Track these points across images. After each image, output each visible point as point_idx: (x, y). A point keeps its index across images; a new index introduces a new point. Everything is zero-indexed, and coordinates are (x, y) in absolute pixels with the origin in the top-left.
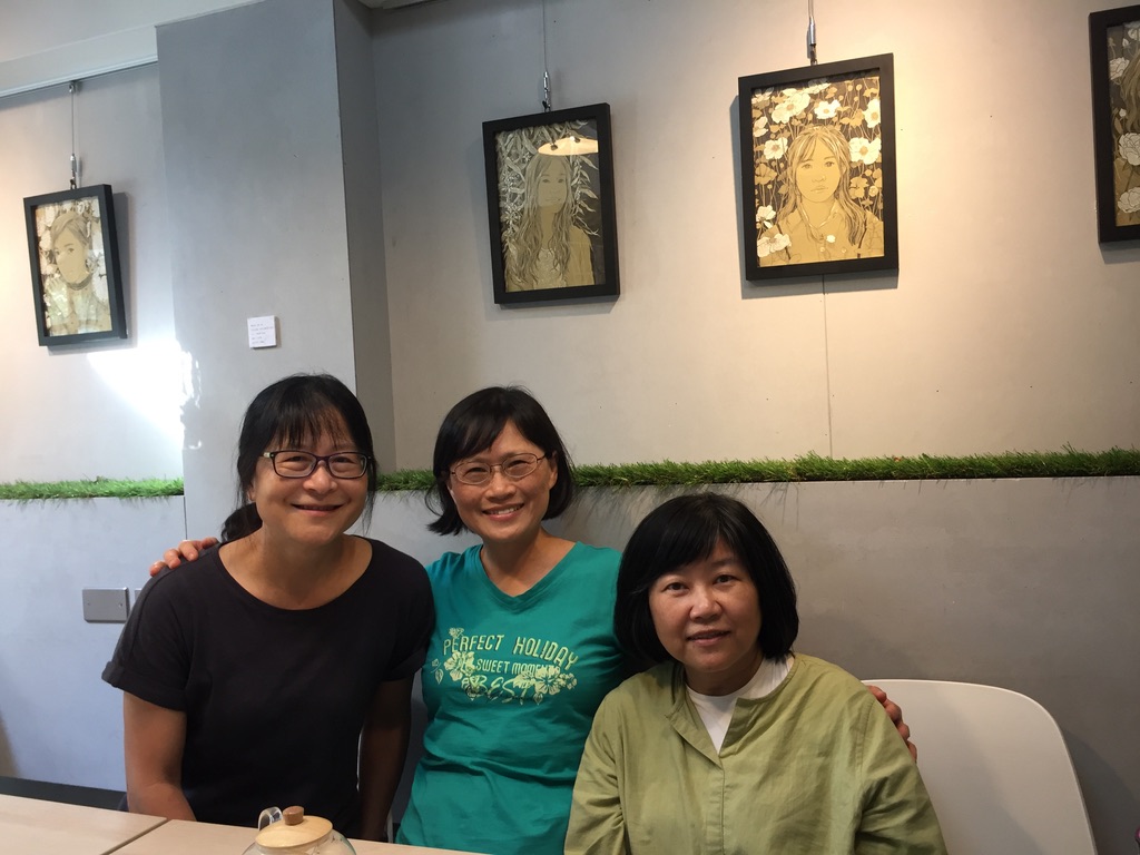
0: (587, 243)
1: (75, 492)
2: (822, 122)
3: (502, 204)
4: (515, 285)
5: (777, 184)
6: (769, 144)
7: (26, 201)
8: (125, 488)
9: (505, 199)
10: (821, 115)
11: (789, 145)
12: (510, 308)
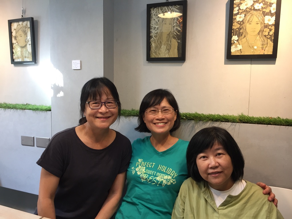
0: (177, 44)
1: (20, 108)
2: (256, 10)
3: (151, 30)
4: (153, 55)
5: (240, 29)
6: (238, 16)
7: (9, 21)
8: (34, 108)
9: (152, 29)
10: (256, 8)
11: (245, 17)
12: (151, 62)
